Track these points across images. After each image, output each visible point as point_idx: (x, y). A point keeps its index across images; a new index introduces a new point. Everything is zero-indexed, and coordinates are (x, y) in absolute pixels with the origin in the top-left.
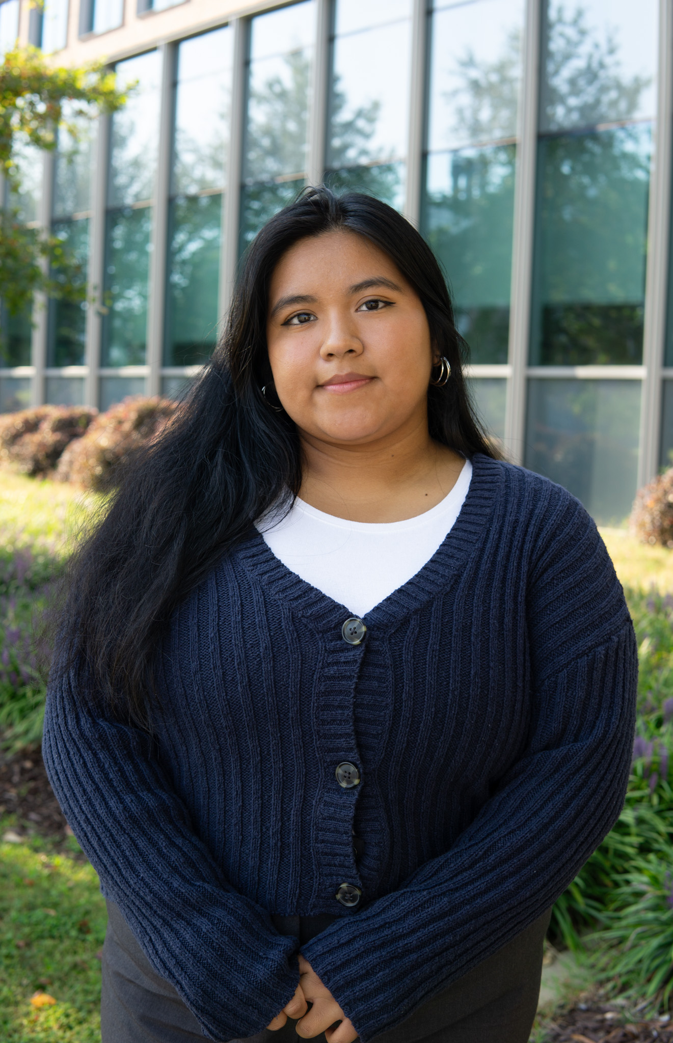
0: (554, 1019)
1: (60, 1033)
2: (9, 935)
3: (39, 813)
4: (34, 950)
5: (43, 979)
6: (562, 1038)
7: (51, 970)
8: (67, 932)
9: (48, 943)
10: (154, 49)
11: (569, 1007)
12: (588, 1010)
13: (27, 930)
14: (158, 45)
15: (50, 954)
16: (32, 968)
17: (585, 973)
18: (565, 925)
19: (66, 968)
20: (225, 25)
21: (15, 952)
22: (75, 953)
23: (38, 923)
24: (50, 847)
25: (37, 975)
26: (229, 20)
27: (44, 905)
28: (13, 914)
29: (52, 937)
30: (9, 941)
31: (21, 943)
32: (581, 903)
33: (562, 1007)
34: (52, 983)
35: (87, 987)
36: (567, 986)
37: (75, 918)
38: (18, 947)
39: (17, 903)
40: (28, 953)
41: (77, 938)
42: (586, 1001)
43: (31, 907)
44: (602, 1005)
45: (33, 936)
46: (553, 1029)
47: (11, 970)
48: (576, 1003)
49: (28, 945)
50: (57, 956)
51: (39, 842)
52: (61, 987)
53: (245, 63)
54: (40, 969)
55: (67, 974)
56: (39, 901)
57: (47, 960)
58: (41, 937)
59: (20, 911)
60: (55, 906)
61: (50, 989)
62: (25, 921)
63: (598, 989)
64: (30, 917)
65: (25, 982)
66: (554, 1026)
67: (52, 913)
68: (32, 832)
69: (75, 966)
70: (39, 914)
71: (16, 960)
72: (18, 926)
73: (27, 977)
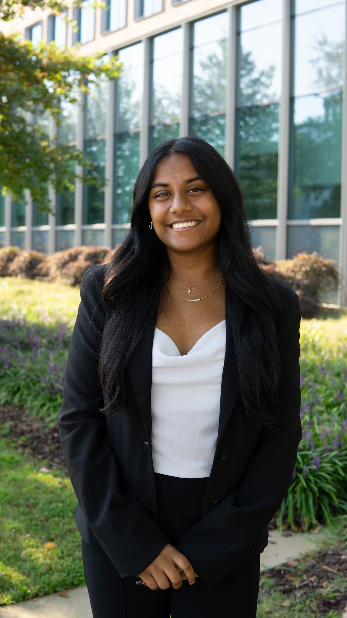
0: (314, 559)
1: (58, 560)
2: (37, 515)
3: (59, 459)
4: (50, 522)
5: (52, 536)
6: (316, 567)
7: (57, 532)
8: (67, 515)
9: (56, 519)
10: (139, 42)
11: (323, 553)
12: (333, 554)
13: (46, 513)
14: (141, 39)
15: (57, 524)
16: (47, 531)
17: (335, 537)
18: (327, 513)
19: (65, 531)
20: (178, 27)
21: (39, 523)
22: (70, 524)
23: (53, 510)
24: (63, 474)
25: (50, 534)
26: (181, 24)
27: (57, 501)
28: (41, 505)
29: (59, 516)
30: (37, 518)
31: (43, 519)
32: (336, 501)
33: (320, 553)
34: (56, 538)
35: (75, 540)
36: (325, 543)
37: (72, 507)
38: (41, 521)
39: (43, 501)
40: (46, 524)
41: (72, 517)
42: (333, 550)
43: (50, 502)
44: (340, 552)
45: (49, 516)
46: (312, 563)
47: (36, 532)
48: (327, 551)
49: (47, 520)
50: (61, 525)
51: (58, 472)
52: (61, 540)
53: (190, 48)
54: (51, 531)
55: (65, 534)
56: (54, 499)
57: (55, 527)
58: (54, 516)
59: (44, 504)
60: (63, 502)
61: (56, 541)
62: (46, 508)
63: (340, 545)
64: (48, 507)
65: (43, 537)
66: (313, 561)
67: (60, 505)
68: (55, 468)
69: (70, 530)
70: (53, 505)
71: (39, 527)
72: (43, 511)
73: (44, 535)
